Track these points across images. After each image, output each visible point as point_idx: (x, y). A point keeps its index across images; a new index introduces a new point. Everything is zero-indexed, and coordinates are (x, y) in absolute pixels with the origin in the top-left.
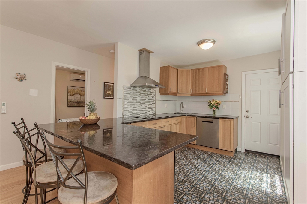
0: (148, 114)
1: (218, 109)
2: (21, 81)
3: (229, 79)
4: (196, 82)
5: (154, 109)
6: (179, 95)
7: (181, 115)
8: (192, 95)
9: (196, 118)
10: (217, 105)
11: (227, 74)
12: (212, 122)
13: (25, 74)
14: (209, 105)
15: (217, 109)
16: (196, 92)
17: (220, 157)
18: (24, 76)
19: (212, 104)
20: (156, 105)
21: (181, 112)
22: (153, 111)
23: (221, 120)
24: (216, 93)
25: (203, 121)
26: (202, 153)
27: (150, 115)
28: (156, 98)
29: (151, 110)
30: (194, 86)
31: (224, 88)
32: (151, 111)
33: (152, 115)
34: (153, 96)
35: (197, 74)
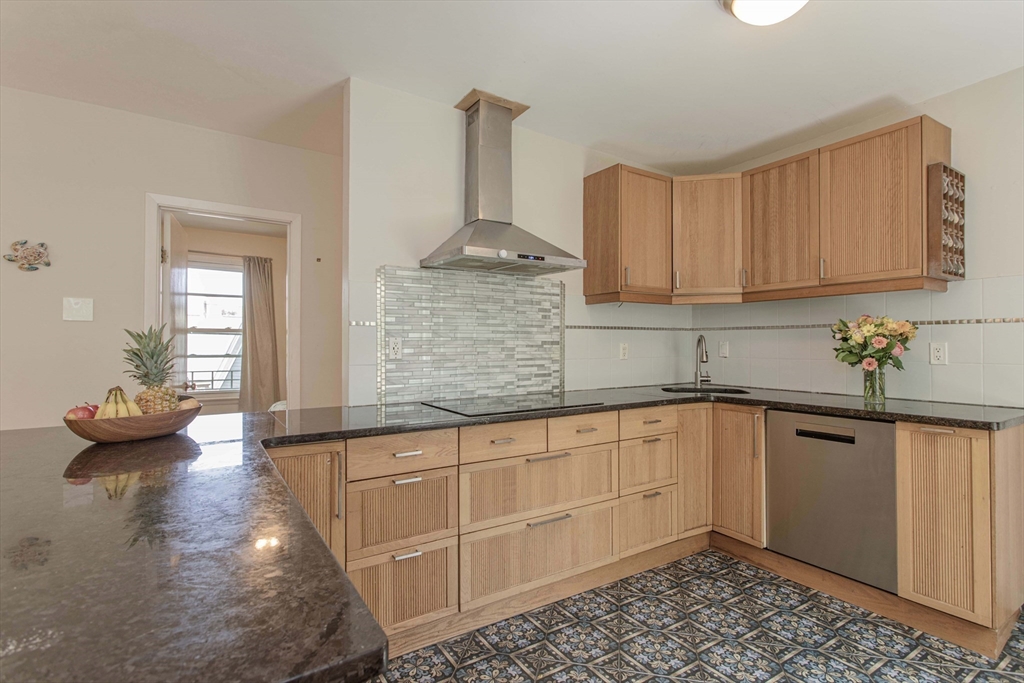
0: (520, 391)
1: (898, 365)
2: (28, 269)
3: (968, 198)
4: (766, 235)
5: (556, 367)
6: (682, 300)
7: (699, 395)
8: (749, 297)
9: (759, 414)
10: (884, 345)
11: (953, 165)
12: (851, 440)
13: (42, 245)
14: (838, 344)
15: (888, 368)
16: (766, 281)
17: (900, 645)
18: (42, 250)
19: (851, 343)
20: (562, 350)
21: (700, 379)
22: (550, 375)
23: (908, 433)
24: (882, 276)
25: (801, 433)
26: (794, 600)
27: (529, 394)
28: (562, 319)
29: (535, 370)
30: (758, 256)
31: (933, 249)
32: (537, 376)
33: (541, 396)
34: (549, 311)
35: (772, 191)
